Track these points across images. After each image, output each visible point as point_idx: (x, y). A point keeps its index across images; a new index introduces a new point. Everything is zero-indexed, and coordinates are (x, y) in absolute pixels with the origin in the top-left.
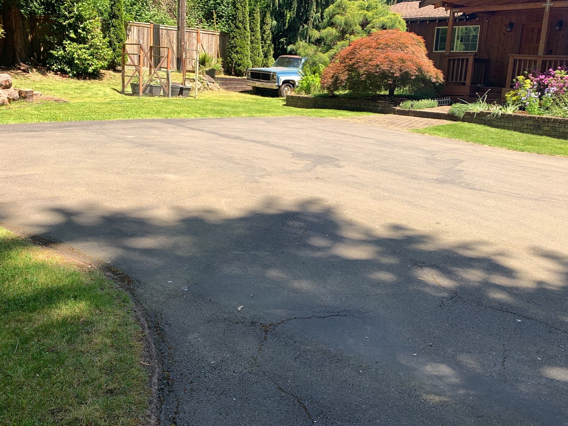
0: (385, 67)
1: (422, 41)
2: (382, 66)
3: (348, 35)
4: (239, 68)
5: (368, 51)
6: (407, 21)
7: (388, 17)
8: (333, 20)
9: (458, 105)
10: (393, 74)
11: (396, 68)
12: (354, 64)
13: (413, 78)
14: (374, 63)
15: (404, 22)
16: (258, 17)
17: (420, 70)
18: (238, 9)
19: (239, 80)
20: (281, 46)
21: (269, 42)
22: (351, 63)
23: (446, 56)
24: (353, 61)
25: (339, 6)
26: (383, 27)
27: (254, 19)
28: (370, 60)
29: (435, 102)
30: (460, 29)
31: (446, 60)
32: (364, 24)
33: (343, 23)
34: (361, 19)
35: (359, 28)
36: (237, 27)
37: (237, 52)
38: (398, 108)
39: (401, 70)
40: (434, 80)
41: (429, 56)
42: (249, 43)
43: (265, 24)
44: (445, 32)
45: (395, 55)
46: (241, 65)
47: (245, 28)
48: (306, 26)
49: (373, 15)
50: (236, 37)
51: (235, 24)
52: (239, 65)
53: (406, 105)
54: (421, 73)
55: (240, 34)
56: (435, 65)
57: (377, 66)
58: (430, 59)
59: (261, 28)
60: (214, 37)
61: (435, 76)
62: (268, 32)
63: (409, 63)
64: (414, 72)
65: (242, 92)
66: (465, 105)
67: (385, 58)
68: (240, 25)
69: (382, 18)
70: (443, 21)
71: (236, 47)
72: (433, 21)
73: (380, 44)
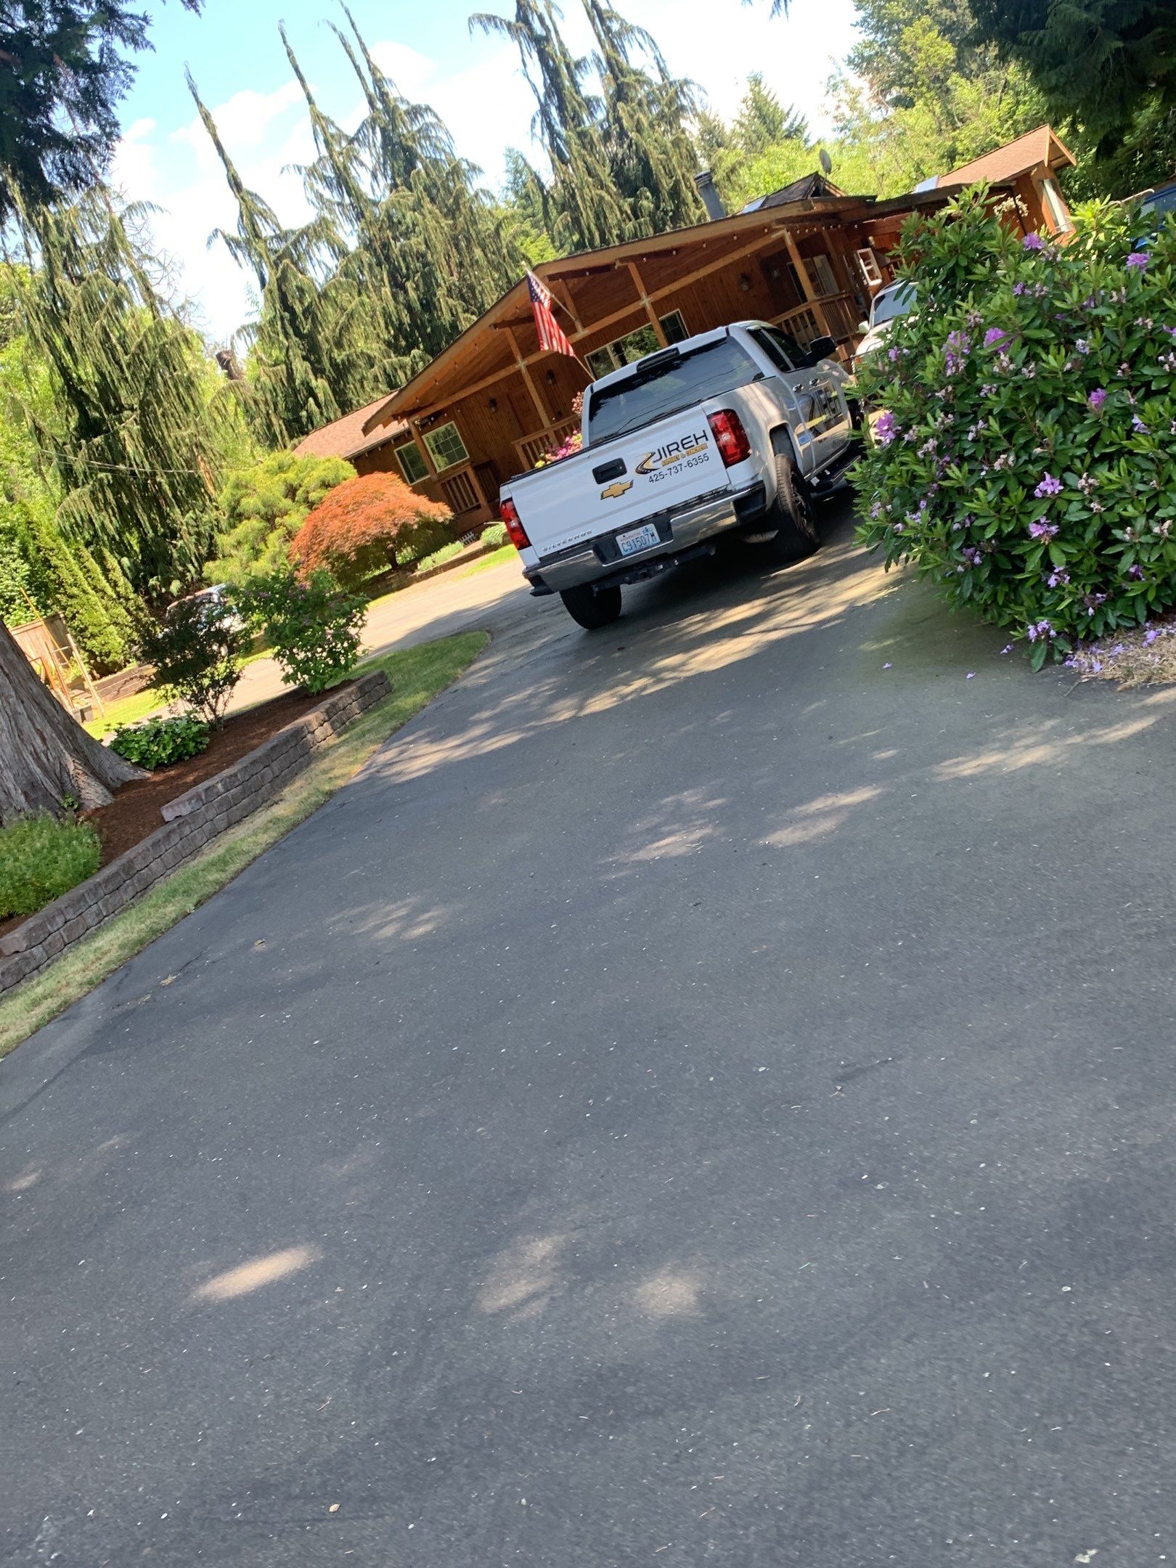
0: (374, 531)
1: (395, 477)
2: (369, 531)
3: (278, 520)
4: (110, 659)
5: (337, 523)
6: (349, 459)
7: (321, 468)
8: (239, 510)
9: (489, 530)
10: (388, 533)
11: (388, 524)
12: (328, 547)
13: (416, 527)
14: (357, 531)
15: (347, 464)
16: (92, 564)
17: (418, 514)
18: (56, 567)
19: (111, 682)
20: (154, 595)
21: (132, 596)
22: (322, 548)
23: (435, 483)
24: (325, 544)
25: (237, 486)
26: (325, 485)
27: (88, 571)
28: (349, 531)
29: (458, 544)
30: (428, 437)
31: (439, 485)
32: (291, 492)
33: (261, 507)
34: (283, 488)
35: (287, 502)
36: (72, 597)
37: (93, 636)
38: (417, 573)
39: (396, 525)
40: (441, 520)
41: (416, 491)
42: (104, 612)
43: (109, 570)
44: (408, 451)
45: (375, 510)
46: (110, 652)
47: (84, 591)
48: (180, 543)
49: (297, 474)
50: (78, 612)
51: (65, 593)
52: (108, 655)
53: (426, 564)
54: (421, 516)
55: (82, 606)
56: (431, 500)
57: (364, 533)
58: (419, 495)
59: (108, 580)
60: (38, 633)
61: (439, 513)
62: (122, 580)
63: (400, 512)
64: (414, 521)
65: (137, 693)
66: (497, 527)
67: (368, 519)
68: (75, 591)
69: (315, 474)
70: (400, 438)
71: (86, 628)
72: (385, 444)
73: (347, 506)
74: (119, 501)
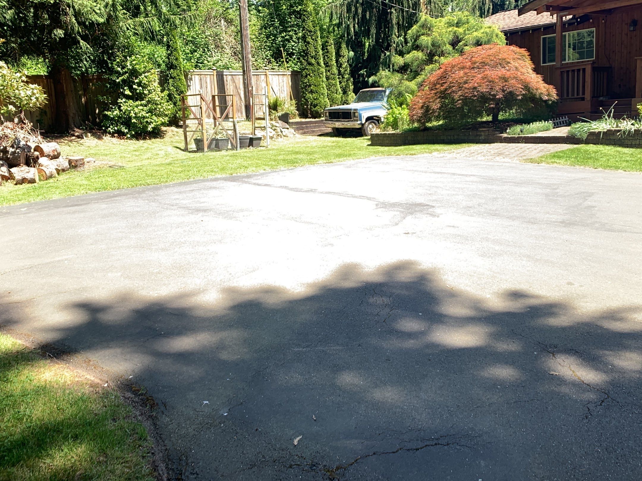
0: (484, 89)
1: (526, 53)
2: (480, 89)
3: (436, 58)
4: (315, 109)
5: (462, 73)
6: (506, 33)
7: (482, 31)
8: (418, 42)
9: (578, 125)
10: (494, 95)
11: (497, 88)
12: (446, 89)
13: (520, 97)
14: (471, 85)
15: (502, 35)
16: (332, 49)
17: (527, 87)
18: (309, 43)
19: (316, 122)
20: (361, 79)
21: (347, 76)
22: (442, 88)
23: (557, 69)
24: (445, 86)
25: (423, 26)
26: (478, 43)
27: (328, 52)
28: (466, 83)
29: (549, 124)
30: (570, 36)
31: (558, 72)
32: (455, 43)
33: (430, 44)
34: (451, 37)
35: (449, 48)
36: (310, 64)
37: (312, 92)
38: (505, 135)
39: (503, 91)
40: (546, 98)
41: (537, 70)
42: (325, 79)
43: (341, 56)
44: (553, 40)
45: (494, 74)
46: (317, 105)
47: (318, 64)
48: (388, 53)
49: (465, 31)
50: (309, 75)
51: (307, 61)
52: (315, 106)
53: (516, 130)
54: (529, 91)
55: (314, 71)
56: (545, 81)
57: (475, 88)
58: (537, 74)
59: (337, 61)
60: (285, 78)
61: (546, 93)
62: (345, 65)
63: (513, 81)
64: (520, 92)
65: (320, 135)
66: (587, 124)
67: (483, 78)
68: (313, 61)
69: (475, 34)
70: (548, 28)
71: (310, 86)
72: (536, 30)
73: (475, 63)
74: (364, 16)
